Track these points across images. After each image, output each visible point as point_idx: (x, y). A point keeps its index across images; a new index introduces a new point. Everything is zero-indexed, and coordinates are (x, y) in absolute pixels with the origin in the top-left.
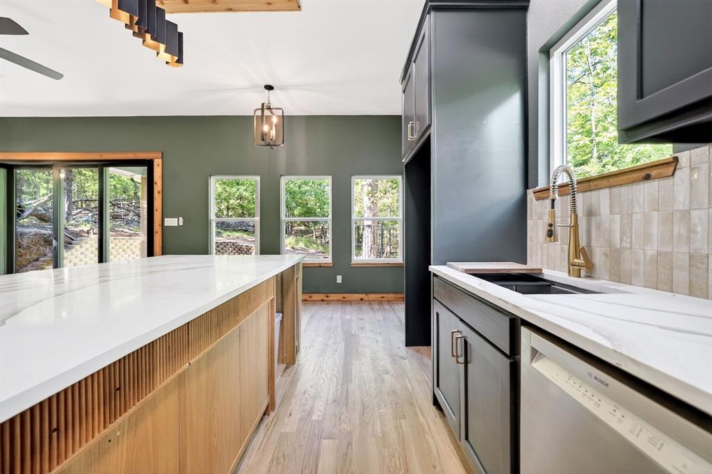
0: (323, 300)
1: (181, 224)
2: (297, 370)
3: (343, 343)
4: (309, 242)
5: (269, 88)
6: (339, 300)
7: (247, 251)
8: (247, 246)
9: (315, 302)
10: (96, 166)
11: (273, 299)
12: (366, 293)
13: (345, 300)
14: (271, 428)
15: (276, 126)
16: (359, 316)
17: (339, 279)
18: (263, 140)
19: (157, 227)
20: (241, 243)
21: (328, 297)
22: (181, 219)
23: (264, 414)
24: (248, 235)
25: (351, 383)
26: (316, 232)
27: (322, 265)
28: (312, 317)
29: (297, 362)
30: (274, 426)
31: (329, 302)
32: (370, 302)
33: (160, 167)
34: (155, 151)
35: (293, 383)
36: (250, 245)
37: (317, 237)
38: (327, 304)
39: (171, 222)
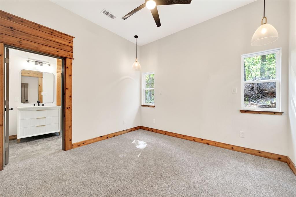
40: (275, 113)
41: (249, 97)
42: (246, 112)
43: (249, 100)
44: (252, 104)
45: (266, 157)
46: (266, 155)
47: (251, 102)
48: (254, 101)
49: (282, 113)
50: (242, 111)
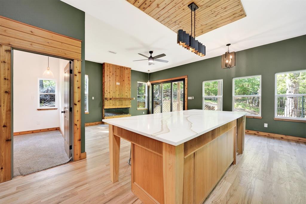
0: (255, 134)
1: (193, 99)
2: (243, 156)
3: (268, 154)
4: (245, 105)
5: (228, 45)
6: (265, 136)
7: (213, 109)
8: (213, 106)
9: (250, 134)
10: (170, 82)
11: (236, 127)
12: (286, 135)
13: (269, 136)
14: (235, 168)
15: (231, 59)
16: (279, 145)
17: (266, 125)
18: (226, 66)
19: (186, 100)
20: (209, 105)
21: (258, 133)
22: (193, 97)
23: (232, 164)
24: (212, 101)
25: (273, 168)
26: (248, 100)
27: (255, 118)
28: (249, 139)
29: (243, 154)
30: (236, 169)
31: (259, 136)
32: (289, 141)
33: (187, 81)
34: (185, 76)
35: (242, 159)
36: (214, 106)
37: (249, 103)
38: (258, 136)
39: (190, 98)
40: (55, 109)
41: (44, 101)
42: (40, 110)
43: (44, 103)
44: (46, 105)
45: (51, 131)
46: (51, 129)
47: (45, 104)
48: (48, 103)
49: (57, 109)
50: (38, 110)
